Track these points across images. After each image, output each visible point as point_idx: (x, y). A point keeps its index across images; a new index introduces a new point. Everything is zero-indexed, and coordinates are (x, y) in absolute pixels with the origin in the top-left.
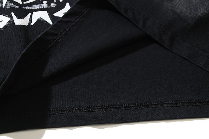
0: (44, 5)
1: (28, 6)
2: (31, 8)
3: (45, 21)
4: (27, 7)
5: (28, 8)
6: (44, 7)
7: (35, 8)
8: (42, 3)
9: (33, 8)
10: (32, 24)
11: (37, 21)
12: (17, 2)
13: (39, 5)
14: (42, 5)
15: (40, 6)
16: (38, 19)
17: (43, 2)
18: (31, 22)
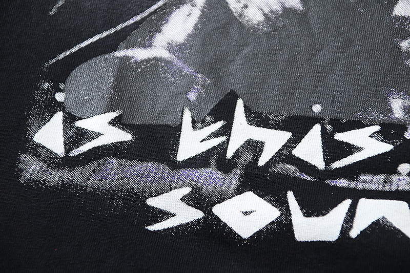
0: (400, 180)
1: (345, 177)
2: (353, 185)
3: (399, 231)
4: (339, 181)
5: (342, 183)
6: (401, 188)
7: (367, 186)
8: (395, 171)
9: (360, 186)
10: (354, 233)
11: (370, 226)
12: (310, 162)
13: (382, 177)
14: (395, 178)
15: (385, 182)
16: (374, 219)
17: (399, 168)
18: (351, 227)
